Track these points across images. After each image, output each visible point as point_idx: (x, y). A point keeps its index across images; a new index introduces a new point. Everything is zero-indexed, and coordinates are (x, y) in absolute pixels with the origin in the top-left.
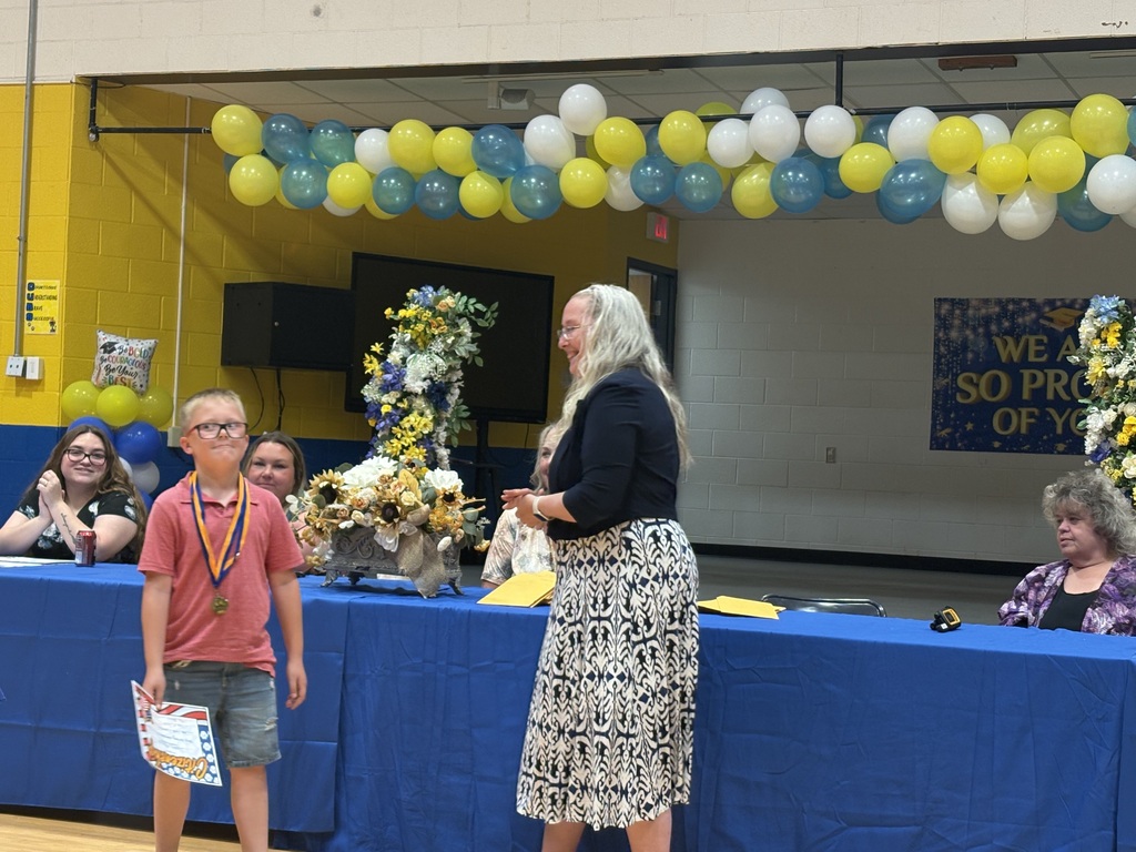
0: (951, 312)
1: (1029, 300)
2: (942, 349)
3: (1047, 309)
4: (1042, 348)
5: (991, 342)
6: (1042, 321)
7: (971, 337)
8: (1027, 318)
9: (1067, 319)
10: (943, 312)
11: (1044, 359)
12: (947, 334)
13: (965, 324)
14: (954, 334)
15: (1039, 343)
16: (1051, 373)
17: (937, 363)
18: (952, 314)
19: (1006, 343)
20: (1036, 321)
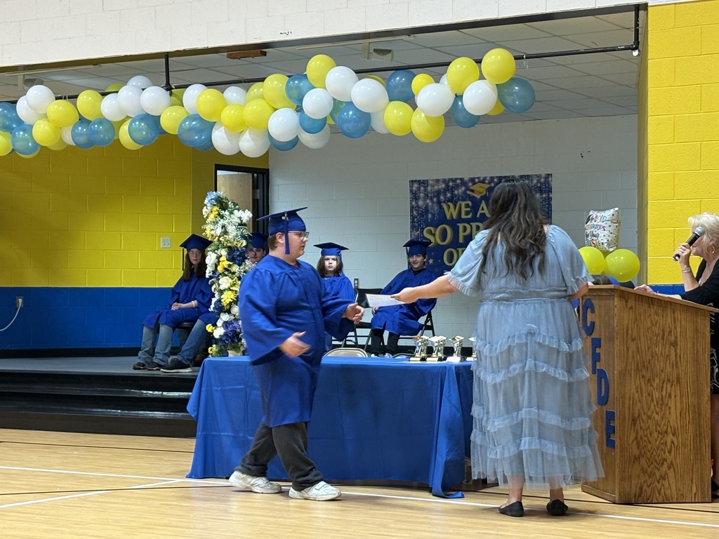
0: (419, 189)
1: (461, 179)
2: (415, 212)
3: (470, 184)
4: (469, 209)
5: (441, 207)
6: (468, 192)
7: (430, 204)
8: (460, 191)
9: (481, 190)
10: (414, 189)
11: (470, 216)
12: (416, 203)
13: (427, 196)
14: (421, 203)
15: (467, 206)
16: (474, 225)
17: (413, 222)
18: (419, 190)
19: (449, 207)
20: (465, 192)
